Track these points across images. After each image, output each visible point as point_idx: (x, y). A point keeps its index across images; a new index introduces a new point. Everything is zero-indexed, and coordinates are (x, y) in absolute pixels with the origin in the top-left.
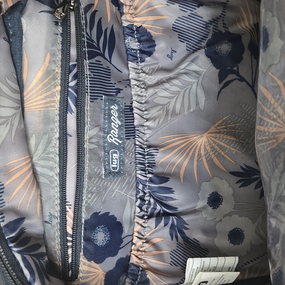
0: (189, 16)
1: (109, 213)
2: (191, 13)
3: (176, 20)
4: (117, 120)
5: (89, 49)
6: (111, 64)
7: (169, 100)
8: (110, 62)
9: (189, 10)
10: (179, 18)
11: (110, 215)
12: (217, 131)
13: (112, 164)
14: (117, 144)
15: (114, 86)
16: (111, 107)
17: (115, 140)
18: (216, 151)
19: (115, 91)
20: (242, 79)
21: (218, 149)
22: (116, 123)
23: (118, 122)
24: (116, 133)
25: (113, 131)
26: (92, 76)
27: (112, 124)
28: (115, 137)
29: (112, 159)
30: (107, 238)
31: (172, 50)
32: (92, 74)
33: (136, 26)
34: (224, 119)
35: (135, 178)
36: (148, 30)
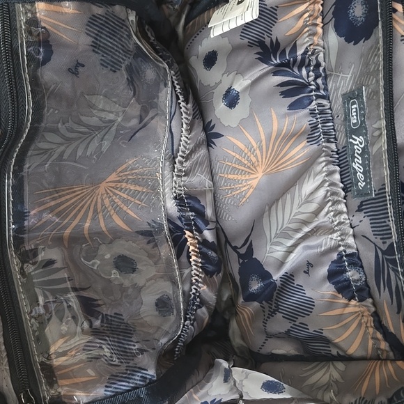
0: (297, 318)
1: (354, 44)
2: (295, 321)
3: (311, 312)
4: (357, 168)
5: (394, 257)
6: (374, 244)
7: (299, 210)
8: (375, 245)
9: (298, 326)
10: (309, 315)
11: (353, 43)
12: (249, 183)
13: (356, 108)
14: (353, 136)
15: (365, 213)
16: (364, 183)
17: (356, 140)
18: (244, 158)
19: (363, 207)
20: (235, 249)
21: (243, 160)
22: (357, 164)
23: (355, 166)
24: (357, 151)
25: (359, 152)
26: (386, 220)
27: (360, 162)
28: (358, 145)
29: (357, 116)
30: (351, 11)
31: (308, 273)
32: (388, 223)
33: (356, 300)
34: (245, 199)
35: (330, 98)
36: (340, 296)
